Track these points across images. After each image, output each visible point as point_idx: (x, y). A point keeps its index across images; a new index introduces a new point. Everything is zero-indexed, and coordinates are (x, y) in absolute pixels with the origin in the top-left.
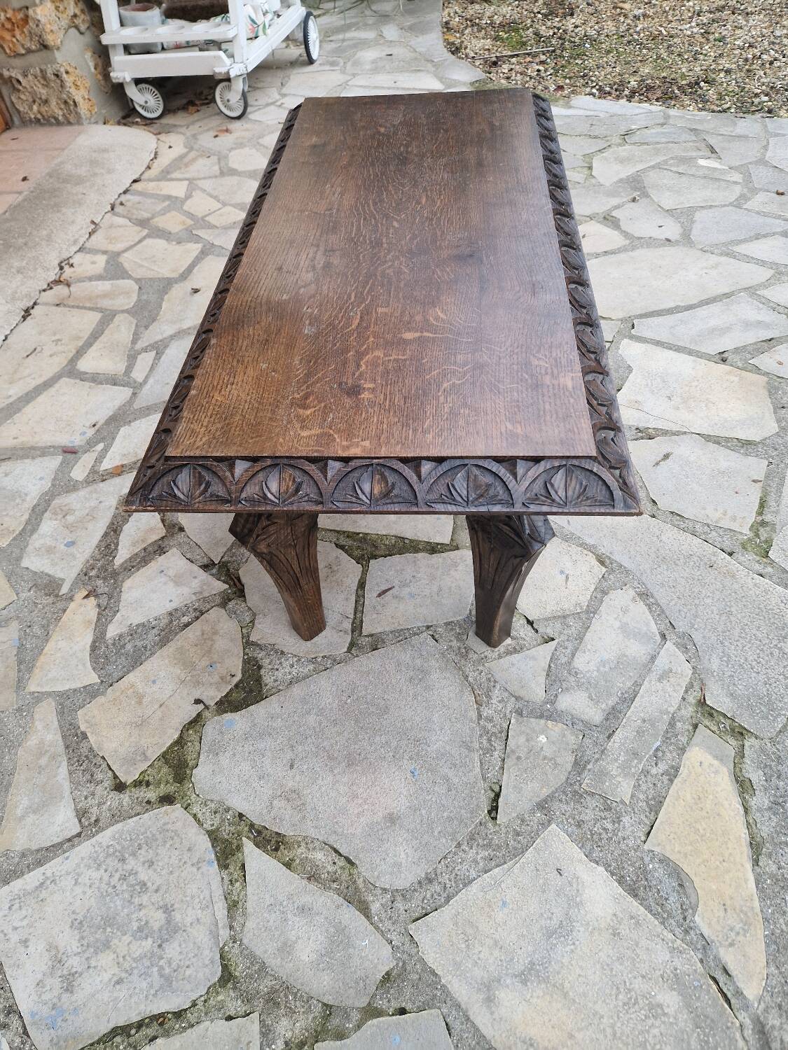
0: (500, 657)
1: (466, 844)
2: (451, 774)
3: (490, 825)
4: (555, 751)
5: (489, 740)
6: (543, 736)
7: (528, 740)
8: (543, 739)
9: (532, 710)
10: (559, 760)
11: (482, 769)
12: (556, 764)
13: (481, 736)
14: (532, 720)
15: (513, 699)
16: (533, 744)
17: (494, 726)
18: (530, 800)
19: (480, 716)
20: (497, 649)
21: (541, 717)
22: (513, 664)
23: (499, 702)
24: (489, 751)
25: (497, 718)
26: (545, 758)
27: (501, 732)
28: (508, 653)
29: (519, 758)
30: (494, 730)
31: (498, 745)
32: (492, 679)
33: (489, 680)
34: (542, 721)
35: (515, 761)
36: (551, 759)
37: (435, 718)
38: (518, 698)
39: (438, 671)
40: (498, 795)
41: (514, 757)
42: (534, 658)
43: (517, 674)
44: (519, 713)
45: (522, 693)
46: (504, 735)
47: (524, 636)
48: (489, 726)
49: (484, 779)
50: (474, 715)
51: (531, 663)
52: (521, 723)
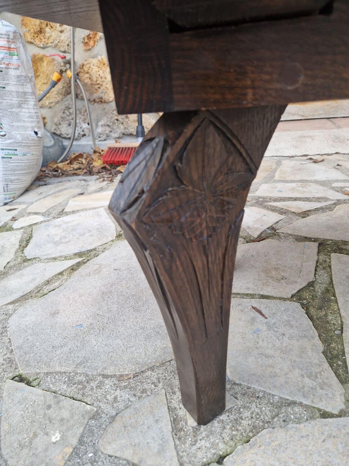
0: (171, 409)
1: (9, 357)
2: (66, 349)
3: (11, 375)
4: (37, 449)
5: (80, 383)
6: (58, 439)
7: (62, 420)
8: (56, 437)
9: (92, 432)
10: (25, 451)
11: (57, 373)
12: (21, 446)
13: (87, 376)
14: (81, 429)
15: (114, 414)
16: (56, 426)
17: (92, 389)
18: (7, 411)
19: (105, 376)
20: (182, 406)
21: (81, 442)
22: (157, 421)
23: (115, 398)
24: (70, 381)
25: (100, 392)
26: (35, 435)
27: (83, 395)
28: (175, 421)
29: (49, 407)
30: (89, 387)
31: (72, 390)
32: (144, 395)
33: (144, 391)
34: (74, 442)
35: (48, 404)
36: (31, 443)
37: (118, 341)
38: (113, 419)
39: (164, 346)
40: (29, 384)
41: (52, 402)
42: (161, 451)
43: (144, 424)
44: (95, 416)
45: (117, 425)
46: (79, 397)
47: (198, 445)
48: (94, 384)
49: (47, 374)
50: (109, 372)
51: (155, 446)
52: (83, 416)
